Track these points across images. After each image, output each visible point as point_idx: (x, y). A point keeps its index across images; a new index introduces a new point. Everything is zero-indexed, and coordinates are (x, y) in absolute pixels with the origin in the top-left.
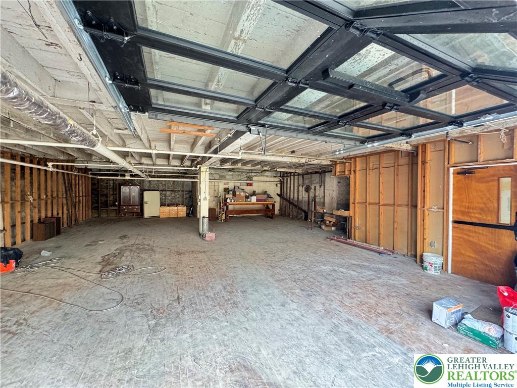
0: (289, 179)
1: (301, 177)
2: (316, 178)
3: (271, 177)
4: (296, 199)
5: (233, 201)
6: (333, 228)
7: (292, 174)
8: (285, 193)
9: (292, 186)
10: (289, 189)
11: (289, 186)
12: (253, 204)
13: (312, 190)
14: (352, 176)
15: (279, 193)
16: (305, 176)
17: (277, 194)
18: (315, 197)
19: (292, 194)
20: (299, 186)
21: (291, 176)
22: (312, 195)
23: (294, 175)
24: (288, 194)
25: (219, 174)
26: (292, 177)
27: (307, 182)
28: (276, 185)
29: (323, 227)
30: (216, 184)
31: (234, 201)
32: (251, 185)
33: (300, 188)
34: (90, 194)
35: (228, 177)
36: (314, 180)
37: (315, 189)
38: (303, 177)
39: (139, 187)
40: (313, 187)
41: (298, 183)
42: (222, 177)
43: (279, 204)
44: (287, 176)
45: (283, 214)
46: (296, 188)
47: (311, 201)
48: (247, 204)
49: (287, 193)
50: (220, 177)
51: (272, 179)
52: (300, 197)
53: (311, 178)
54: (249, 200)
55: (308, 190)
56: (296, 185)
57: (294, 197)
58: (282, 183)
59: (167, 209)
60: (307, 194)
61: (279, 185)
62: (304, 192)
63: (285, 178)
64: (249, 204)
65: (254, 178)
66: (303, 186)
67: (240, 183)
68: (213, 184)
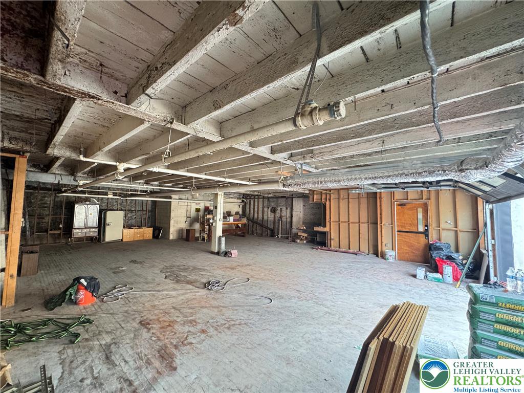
0: (252, 201)
1: (266, 201)
2: (283, 201)
3: (235, 198)
4: (260, 218)
6: (305, 242)
7: (256, 197)
8: (248, 213)
9: (256, 207)
10: (252, 209)
11: (252, 207)
12: (232, 224)
13: (278, 211)
16: (271, 199)
18: (281, 217)
19: (256, 214)
20: (263, 207)
21: (254, 198)
22: (277, 215)
23: (258, 198)
24: (252, 215)
26: (256, 200)
27: (272, 204)
28: (239, 206)
29: (298, 241)
30: (189, 204)
33: (266, 209)
35: (199, 197)
36: (280, 203)
37: (281, 211)
38: (268, 200)
39: (98, 206)
40: (279, 209)
41: (263, 205)
42: (194, 198)
44: (250, 199)
46: (261, 209)
47: (277, 220)
49: (250, 214)
51: (236, 200)
52: (265, 217)
53: (277, 201)
54: (228, 220)
55: (274, 211)
56: (261, 206)
57: (258, 217)
58: (245, 204)
59: (131, 231)
60: (273, 214)
62: (269, 213)
63: (248, 200)
66: (268, 208)
67: (210, 204)
68: (186, 204)
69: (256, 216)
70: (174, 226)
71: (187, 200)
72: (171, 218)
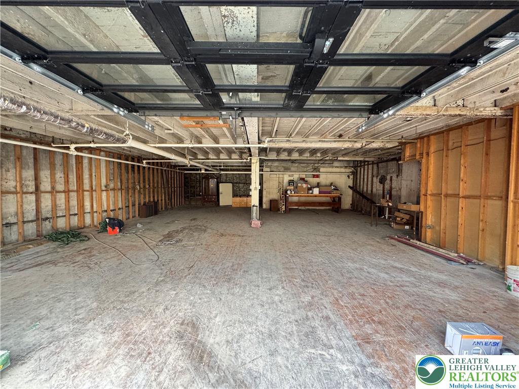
0: (362, 169)
1: (375, 166)
2: (392, 166)
3: (341, 167)
4: (369, 192)
5: (293, 192)
6: (407, 227)
7: (366, 163)
8: (358, 185)
9: (366, 177)
10: (362, 180)
11: (362, 177)
12: (316, 196)
13: (388, 181)
14: (424, 161)
15: (351, 185)
16: (380, 165)
17: (349, 187)
18: (391, 188)
19: (365, 186)
20: (373, 176)
21: (364, 165)
22: (387, 187)
23: (368, 165)
24: (362, 187)
25: (283, 167)
26: (366, 166)
27: (382, 172)
28: (348, 176)
29: (393, 224)
31: (295, 193)
32: (318, 176)
33: (375, 179)
34: (183, 186)
35: (293, 169)
36: (390, 169)
37: (391, 180)
38: (378, 166)
39: (216, 180)
40: (388, 177)
41: (372, 173)
42: (287, 169)
43: (351, 199)
44: (361, 166)
45: (356, 210)
46: (370, 179)
47: (385, 194)
48: (308, 196)
49: (360, 186)
50: (285, 169)
51: (343, 170)
52: (374, 190)
53: (387, 166)
54: (310, 192)
55: (382, 181)
56: (370, 176)
57: (367, 190)
58: (354, 174)
59: (238, 199)
60: (382, 185)
61: (351, 177)
62: (378, 183)
63: (359, 169)
64: (311, 196)
65: (322, 170)
66: (377, 177)
67: (306, 175)
68: (278, 176)
69: (365, 188)
70: (266, 196)
71: (279, 172)
72: (264, 189)
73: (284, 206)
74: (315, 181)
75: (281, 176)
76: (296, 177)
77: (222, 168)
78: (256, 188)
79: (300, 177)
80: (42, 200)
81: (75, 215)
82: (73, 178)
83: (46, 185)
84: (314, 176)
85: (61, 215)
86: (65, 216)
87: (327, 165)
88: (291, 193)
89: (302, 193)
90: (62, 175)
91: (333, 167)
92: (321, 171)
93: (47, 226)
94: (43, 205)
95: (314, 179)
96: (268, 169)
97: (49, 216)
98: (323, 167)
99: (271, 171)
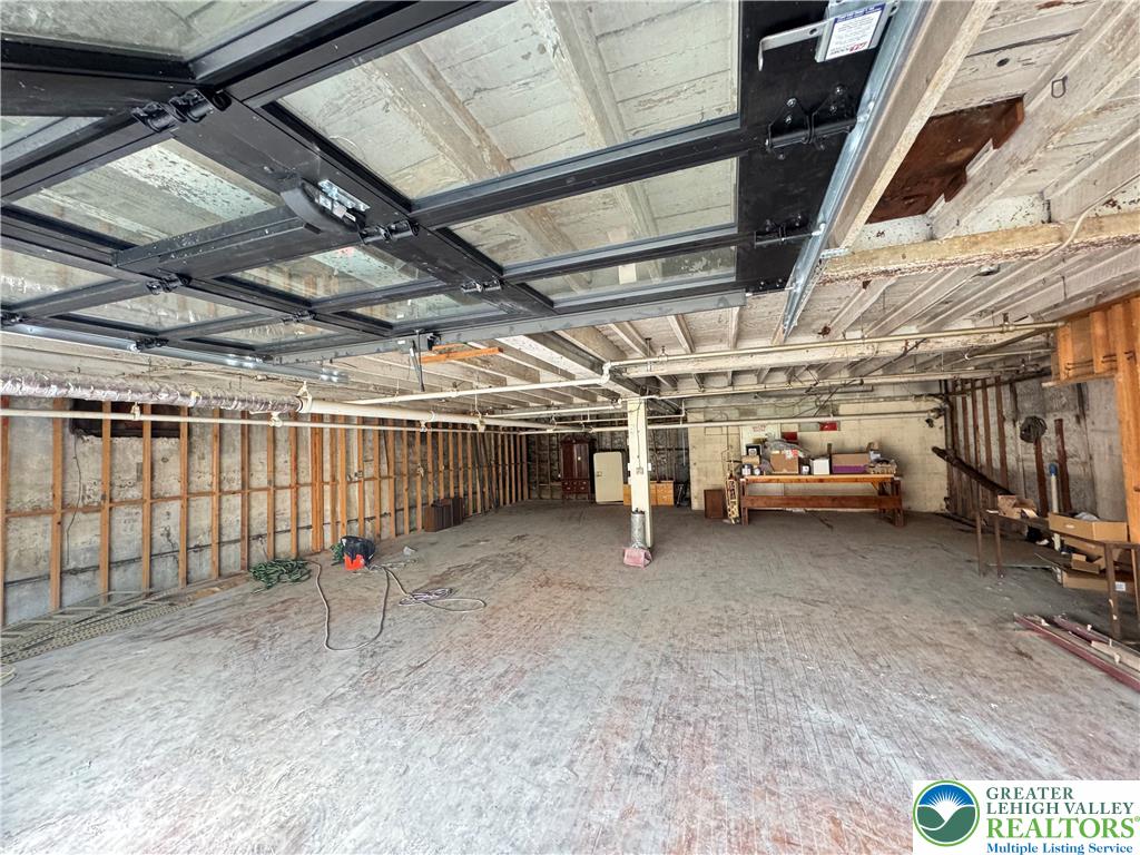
0: (969, 400)
1: (1006, 391)
3: (905, 398)
4: (996, 464)
5: (757, 472)
6: (1120, 586)
7: (969, 386)
8: (962, 444)
9: (981, 421)
10: (971, 430)
11: (971, 422)
12: (821, 481)
13: (1050, 435)
14: (1121, 376)
15: (942, 446)
16: (1020, 386)
17: (935, 450)
18: (1063, 456)
19: (983, 449)
20: (1001, 420)
21: (974, 388)
22: (1050, 450)
23: (984, 387)
24: (972, 450)
25: (738, 408)
26: (979, 392)
27: (1027, 406)
28: (929, 421)
29: (1063, 577)
31: (761, 474)
32: (833, 426)
33: (1008, 427)
34: (525, 460)
35: (762, 412)
36: (1052, 398)
37: (1059, 430)
38: (1013, 391)
39: (586, 446)
40: (1050, 422)
41: (1000, 412)
42: (746, 414)
43: (944, 483)
44: (963, 392)
45: (957, 518)
46: (994, 428)
47: (1047, 471)
48: (799, 481)
49: (967, 447)
50: (741, 414)
51: (910, 405)
52: (1011, 460)
53: (1042, 391)
54: (805, 469)
55: (1032, 431)
56: (993, 419)
57: (989, 459)
58: (948, 412)
60: (1031, 447)
61: (940, 422)
62: (1020, 441)
63: (959, 399)
64: (807, 481)
65: (843, 409)
66: (1014, 422)
67: (799, 424)
68: (725, 432)
69: (983, 452)
70: (699, 481)
71: (728, 421)
72: (691, 463)
73: (736, 507)
74: (822, 439)
75: (731, 430)
76: (773, 430)
77: (588, 421)
78: (640, 470)
79: (785, 431)
80: (253, 503)
81: (309, 527)
82: (306, 461)
83: (260, 478)
84: (823, 426)
85: (284, 528)
86: (289, 531)
87: (858, 396)
88: (752, 473)
89: (785, 471)
90: (288, 458)
91: (877, 400)
92: (841, 412)
93: (260, 551)
94: (254, 513)
95: (825, 433)
96: (700, 417)
97: (263, 531)
98: (848, 401)
99: (707, 421)
